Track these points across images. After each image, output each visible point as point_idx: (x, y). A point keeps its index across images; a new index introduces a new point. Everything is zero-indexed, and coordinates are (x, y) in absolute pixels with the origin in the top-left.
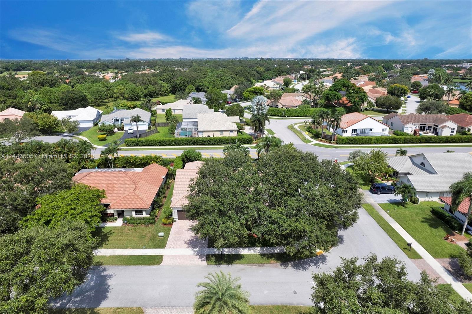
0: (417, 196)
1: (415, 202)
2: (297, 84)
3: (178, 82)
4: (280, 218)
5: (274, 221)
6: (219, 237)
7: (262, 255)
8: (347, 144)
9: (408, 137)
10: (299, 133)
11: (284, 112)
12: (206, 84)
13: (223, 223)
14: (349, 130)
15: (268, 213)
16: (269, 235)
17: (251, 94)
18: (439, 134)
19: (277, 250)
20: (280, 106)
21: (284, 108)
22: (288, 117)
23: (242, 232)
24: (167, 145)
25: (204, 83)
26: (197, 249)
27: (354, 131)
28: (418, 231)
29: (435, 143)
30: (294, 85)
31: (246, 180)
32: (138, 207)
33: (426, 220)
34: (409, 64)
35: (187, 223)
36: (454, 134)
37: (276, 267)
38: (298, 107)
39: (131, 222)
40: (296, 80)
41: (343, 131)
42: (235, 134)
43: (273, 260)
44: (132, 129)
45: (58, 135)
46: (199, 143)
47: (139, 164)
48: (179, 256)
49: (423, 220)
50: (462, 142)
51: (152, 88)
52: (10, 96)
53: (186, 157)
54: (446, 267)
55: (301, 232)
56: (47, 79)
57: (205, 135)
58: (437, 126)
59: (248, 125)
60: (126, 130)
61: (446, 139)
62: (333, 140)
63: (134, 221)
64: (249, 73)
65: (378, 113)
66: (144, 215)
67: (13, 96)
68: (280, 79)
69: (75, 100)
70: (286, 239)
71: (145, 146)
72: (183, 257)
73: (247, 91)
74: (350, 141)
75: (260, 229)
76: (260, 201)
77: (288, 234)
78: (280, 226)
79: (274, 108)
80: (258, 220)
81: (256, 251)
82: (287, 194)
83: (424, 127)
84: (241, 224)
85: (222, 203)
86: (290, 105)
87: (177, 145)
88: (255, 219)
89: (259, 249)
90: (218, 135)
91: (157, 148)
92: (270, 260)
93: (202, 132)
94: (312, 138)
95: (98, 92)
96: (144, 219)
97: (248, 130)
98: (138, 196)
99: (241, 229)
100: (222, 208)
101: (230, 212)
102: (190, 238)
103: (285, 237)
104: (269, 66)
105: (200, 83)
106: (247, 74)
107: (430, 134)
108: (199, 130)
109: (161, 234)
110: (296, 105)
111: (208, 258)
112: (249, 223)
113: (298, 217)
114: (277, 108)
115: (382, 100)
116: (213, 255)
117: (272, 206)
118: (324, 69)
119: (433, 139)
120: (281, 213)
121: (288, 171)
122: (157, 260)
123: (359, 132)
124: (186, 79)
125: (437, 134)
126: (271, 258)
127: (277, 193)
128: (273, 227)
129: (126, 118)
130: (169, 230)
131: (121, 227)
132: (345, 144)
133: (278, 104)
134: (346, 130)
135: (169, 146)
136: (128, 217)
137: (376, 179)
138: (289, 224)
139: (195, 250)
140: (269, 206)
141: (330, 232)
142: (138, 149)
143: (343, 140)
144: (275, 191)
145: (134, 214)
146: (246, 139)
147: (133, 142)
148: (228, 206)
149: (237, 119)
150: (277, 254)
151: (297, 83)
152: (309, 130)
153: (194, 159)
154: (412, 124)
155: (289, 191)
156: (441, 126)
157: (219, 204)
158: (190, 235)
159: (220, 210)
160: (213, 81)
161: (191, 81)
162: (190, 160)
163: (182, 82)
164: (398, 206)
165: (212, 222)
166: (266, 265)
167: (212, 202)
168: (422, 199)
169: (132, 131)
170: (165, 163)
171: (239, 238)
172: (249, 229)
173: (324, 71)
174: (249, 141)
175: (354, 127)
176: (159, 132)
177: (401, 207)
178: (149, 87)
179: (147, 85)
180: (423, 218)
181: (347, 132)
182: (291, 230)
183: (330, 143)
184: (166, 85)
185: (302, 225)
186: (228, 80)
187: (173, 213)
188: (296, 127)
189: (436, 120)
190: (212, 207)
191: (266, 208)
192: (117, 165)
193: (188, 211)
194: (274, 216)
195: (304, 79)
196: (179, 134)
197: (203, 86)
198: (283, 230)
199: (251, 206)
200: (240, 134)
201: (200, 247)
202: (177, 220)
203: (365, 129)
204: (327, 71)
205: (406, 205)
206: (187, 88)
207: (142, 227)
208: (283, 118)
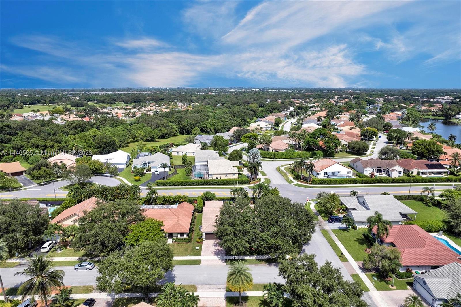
0: (356, 225)
1: (354, 228)
2: (287, 122)
3: (185, 124)
4: (267, 238)
5: (263, 239)
6: (234, 248)
7: (257, 259)
8: (320, 184)
9: (365, 179)
10: (285, 175)
11: (274, 155)
12: (210, 126)
13: (236, 240)
14: (322, 173)
15: (260, 235)
16: (261, 247)
17: (247, 139)
18: (390, 176)
19: (266, 257)
20: (271, 150)
21: (274, 151)
22: (277, 159)
23: (246, 245)
24: (187, 185)
25: (207, 125)
26: (220, 257)
27: (326, 173)
28: (351, 247)
29: (385, 183)
30: (284, 123)
31: (248, 216)
32: (182, 232)
33: (358, 240)
34: (391, 97)
35: (212, 242)
36: (402, 175)
37: (265, 266)
38: (285, 151)
39: (177, 241)
40: (286, 118)
41: (317, 173)
42: (236, 177)
43: (263, 262)
44: (158, 171)
45: (102, 175)
46: (211, 184)
47: (172, 202)
48: (210, 260)
49: (356, 240)
50: (405, 182)
51: (164, 131)
52: (56, 141)
53: (205, 197)
54: (360, 266)
55: (277, 245)
56: (79, 124)
57: (214, 177)
58: (389, 169)
59: (246, 167)
60: (153, 171)
61: (393, 180)
62: (309, 181)
63: (180, 240)
64: (245, 113)
65: (350, 154)
66: (185, 236)
67: (59, 141)
68: (272, 118)
69: (107, 144)
70: (270, 249)
71: (170, 186)
72: (212, 260)
73: (244, 137)
74: (322, 182)
75: (256, 244)
76: (256, 228)
77: (271, 246)
78: (267, 242)
79: (266, 152)
80: (255, 239)
81: (254, 257)
82: (271, 224)
83: (380, 170)
84: (246, 241)
85: (235, 230)
86: (278, 149)
87: (194, 185)
88: (253, 238)
89: (255, 256)
90: (223, 177)
91: (180, 188)
92: (261, 262)
93: (212, 174)
94: (294, 179)
95: (123, 136)
96: (185, 239)
97: (246, 172)
98: (180, 225)
99: (246, 243)
100: (236, 232)
101: (240, 234)
102: (215, 251)
103: (270, 248)
104: (263, 101)
105: (204, 125)
106: (243, 114)
107: (384, 175)
108: (210, 173)
109: (197, 248)
110: (284, 149)
111: (226, 261)
112: (250, 240)
113: (277, 237)
114: (268, 152)
115: (353, 144)
116: (229, 260)
117: (262, 231)
118: (312, 105)
119: (383, 181)
120: (267, 235)
121: (271, 211)
122: (197, 262)
123: (330, 174)
124: (192, 122)
125: (389, 175)
126: (262, 261)
127: (265, 224)
128: (263, 243)
129: (152, 162)
130: (201, 245)
131: (172, 244)
132: (318, 184)
133: (269, 147)
134: (319, 173)
135: (189, 186)
136: (175, 238)
137: (334, 212)
138: (272, 241)
139: (218, 257)
140: (261, 231)
141: (294, 246)
142: (166, 188)
143: (316, 181)
144: (264, 223)
145: (179, 236)
146: (244, 181)
147: (162, 183)
148: (239, 231)
149: (237, 163)
150: (266, 259)
151: (287, 120)
152: (292, 172)
153: (210, 199)
154: (370, 167)
155: (272, 223)
156: (391, 169)
157: (234, 230)
158: (214, 249)
159: (234, 233)
160: (214, 122)
161: (196, 124)
162: (208, 200)
163: (189, 124)
164: (344, 231)
165: (230, 240)
166: (259, 265)
167: (230, 229)
168: (359, 227)
169: (158, 173)
170: (191, 201)
171: (245, 248)
172: (250, 244)
173: (311, 107)
174: (247, 182)
175: (326, 170)
176: (178, 174)
177: (345, 231)
178: (162, 129)
179: (160, 128)
180: (357, 239)
181: (320, 175)
182: (272, 244)
183: (307, 183)
184: (175, 126)
185: (279, 241)
186: (227, 121)
187: (203, 235)
188: (283, 168)
189: (388, 165)
190: (230, 231)
191: (259, 233)
192: (157, 202)
193: (217, 234)
194: (263, 237)
195: (293, 116)
196: (194, 176)
197: (206, 127)
198: (268, 244)
199: (251, 231)
200: (240, 175)
201: (221, 255)
202: (205, 239)
203: (334, 172)
204: (315, 107)
205: (349, 231)
206: (193, 130)
207: (185, 244)
208: (273, 160)
